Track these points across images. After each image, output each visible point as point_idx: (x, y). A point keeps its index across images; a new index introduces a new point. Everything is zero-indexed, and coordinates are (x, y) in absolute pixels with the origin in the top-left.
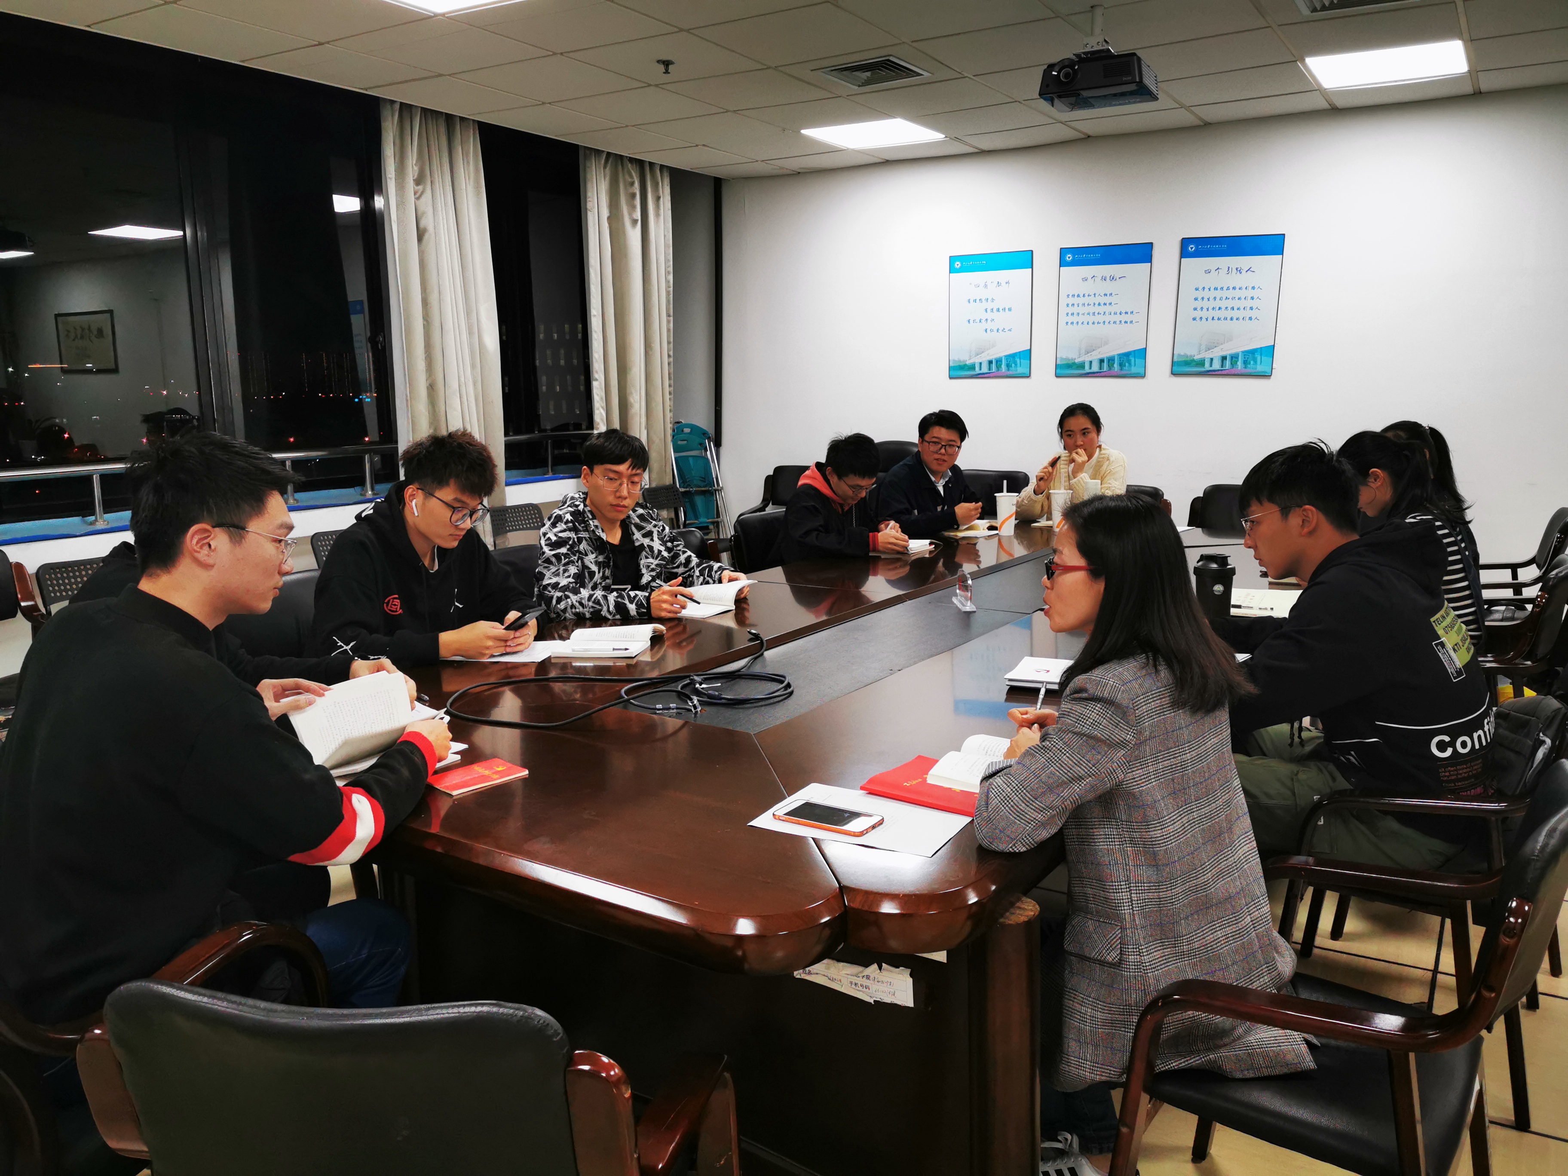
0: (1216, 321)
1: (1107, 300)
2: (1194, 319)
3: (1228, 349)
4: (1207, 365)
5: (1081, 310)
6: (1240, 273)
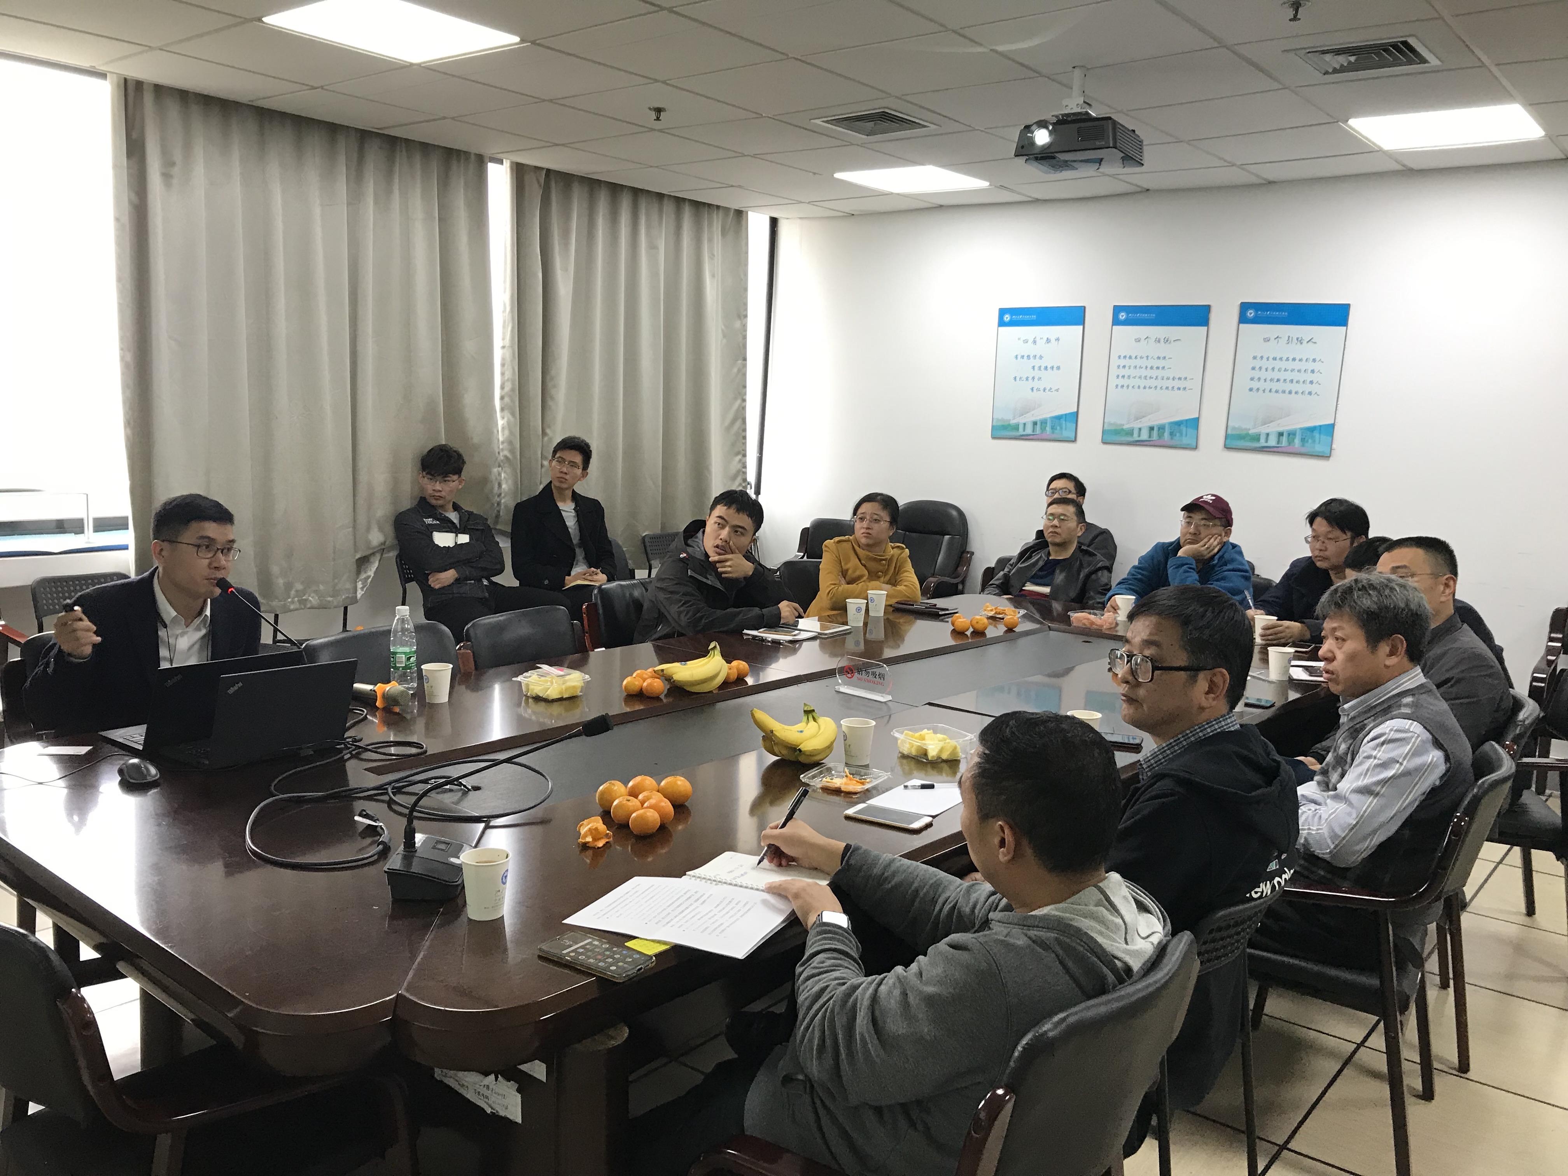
0: (1273, 394)
1: (1161, 363)
2: (1251, 390)
3: (1286, 425)
4: (1262, 440)
5: (1132, 372)
6: (1301, 343)
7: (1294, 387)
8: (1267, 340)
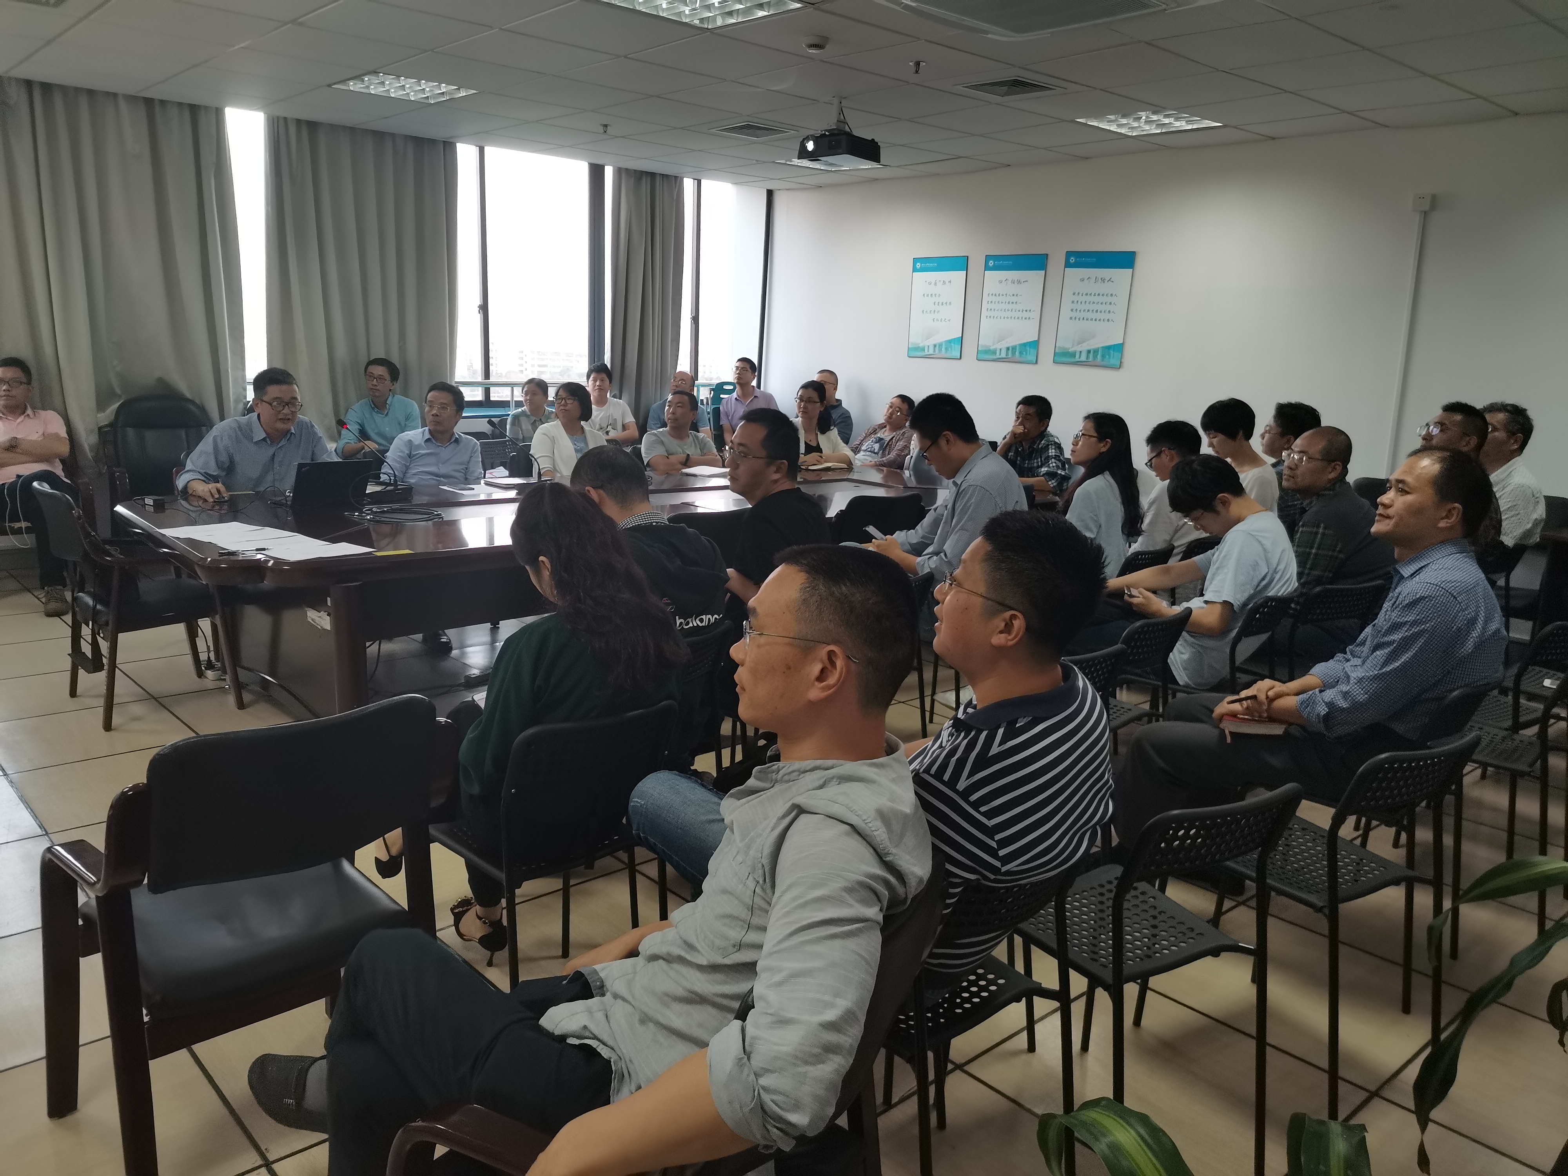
0: (1085, 321)
2: (1071, 318)
3: (1093, 345)
4: (1077, 356)
6: (1104, 282)
7: (1098, 316)
8: (1082, 280)
